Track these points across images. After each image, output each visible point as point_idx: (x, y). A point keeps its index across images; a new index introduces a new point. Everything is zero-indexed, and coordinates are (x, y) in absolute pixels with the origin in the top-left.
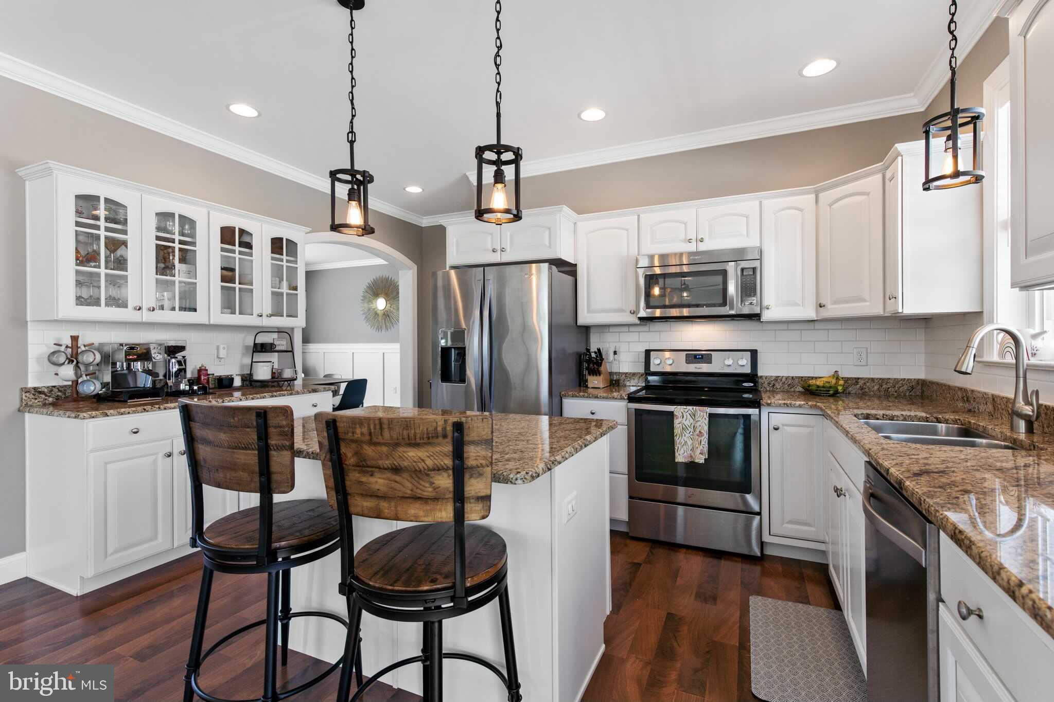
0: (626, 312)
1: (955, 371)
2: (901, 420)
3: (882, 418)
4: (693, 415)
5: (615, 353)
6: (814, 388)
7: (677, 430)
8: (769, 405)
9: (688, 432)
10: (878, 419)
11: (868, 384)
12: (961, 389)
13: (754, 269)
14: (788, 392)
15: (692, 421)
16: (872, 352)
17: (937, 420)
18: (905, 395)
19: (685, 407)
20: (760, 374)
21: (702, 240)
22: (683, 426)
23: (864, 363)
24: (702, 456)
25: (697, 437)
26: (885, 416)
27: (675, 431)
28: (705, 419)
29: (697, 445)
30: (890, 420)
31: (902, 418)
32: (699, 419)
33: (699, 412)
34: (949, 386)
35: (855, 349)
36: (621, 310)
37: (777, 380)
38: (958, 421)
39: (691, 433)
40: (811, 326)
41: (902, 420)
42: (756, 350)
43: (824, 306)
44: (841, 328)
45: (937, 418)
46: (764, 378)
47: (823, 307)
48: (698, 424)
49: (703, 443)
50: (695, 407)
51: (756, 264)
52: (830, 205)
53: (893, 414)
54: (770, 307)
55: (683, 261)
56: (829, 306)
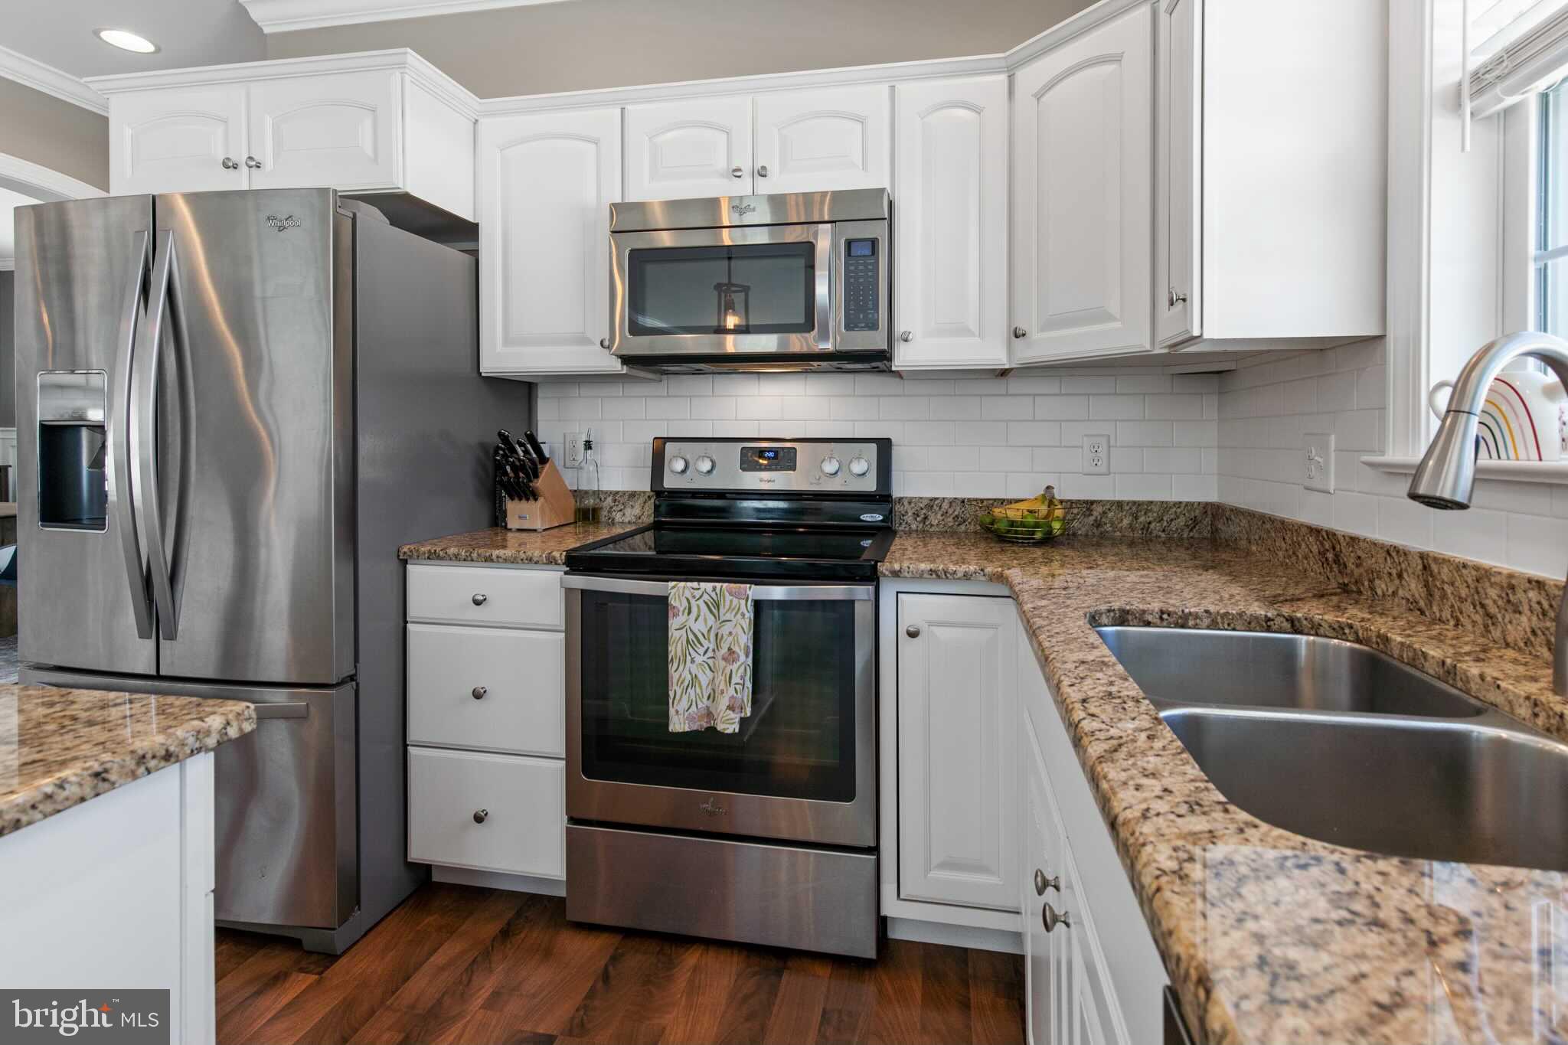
0: (593, 343)
1: (1414, 496)
2: (1204, 625)
3: (1158, 621)
4: (715, 606)
5: (588, 445)
6: (1002, 526)
7: (675, 649)
8: (896, 574)
9: (701, 651)
10: (1148, 624)
11: (1110, 515)
12: (1315, 531)
13: (874, 243)
14: (953, 534)
15: (711, 619)
16: (1118, 444)
17: (1293, 626)
18: (1181, 539)
19: (695, 584)
20: (896, 493)
21: (763, 173)
22: (691, 636)
23: (1103, 469)
24: (732, 715)
25: (723, 663)
26: (1165, 616)
27: (670, 649)
28: (743, 615)
29: (722, 686)
30: (1177, 625)
31: (1207, 621)
32: (728, 616)
33: (728, 598)
34: (1283, 522)
35: (1085, 439)
36: (583, 340)
37: (932, 506)
38: (1347, 631)
39: (710, 654)
40: (999, 386)
41: (1208, 628)
42: (889, 440)
43: (1024, 335)
44: (1057, 392)
45: (1291, 620)
46: (906, 503)
47: (1021, 338)
48: (725, 630)
49: (736, 679)
50: (718, 585)
51: (879, 231)
52: (1039, 96)
53: (1187, 611)
54: (911, 336)
55: (720, 219)
56: (1034, 335)
